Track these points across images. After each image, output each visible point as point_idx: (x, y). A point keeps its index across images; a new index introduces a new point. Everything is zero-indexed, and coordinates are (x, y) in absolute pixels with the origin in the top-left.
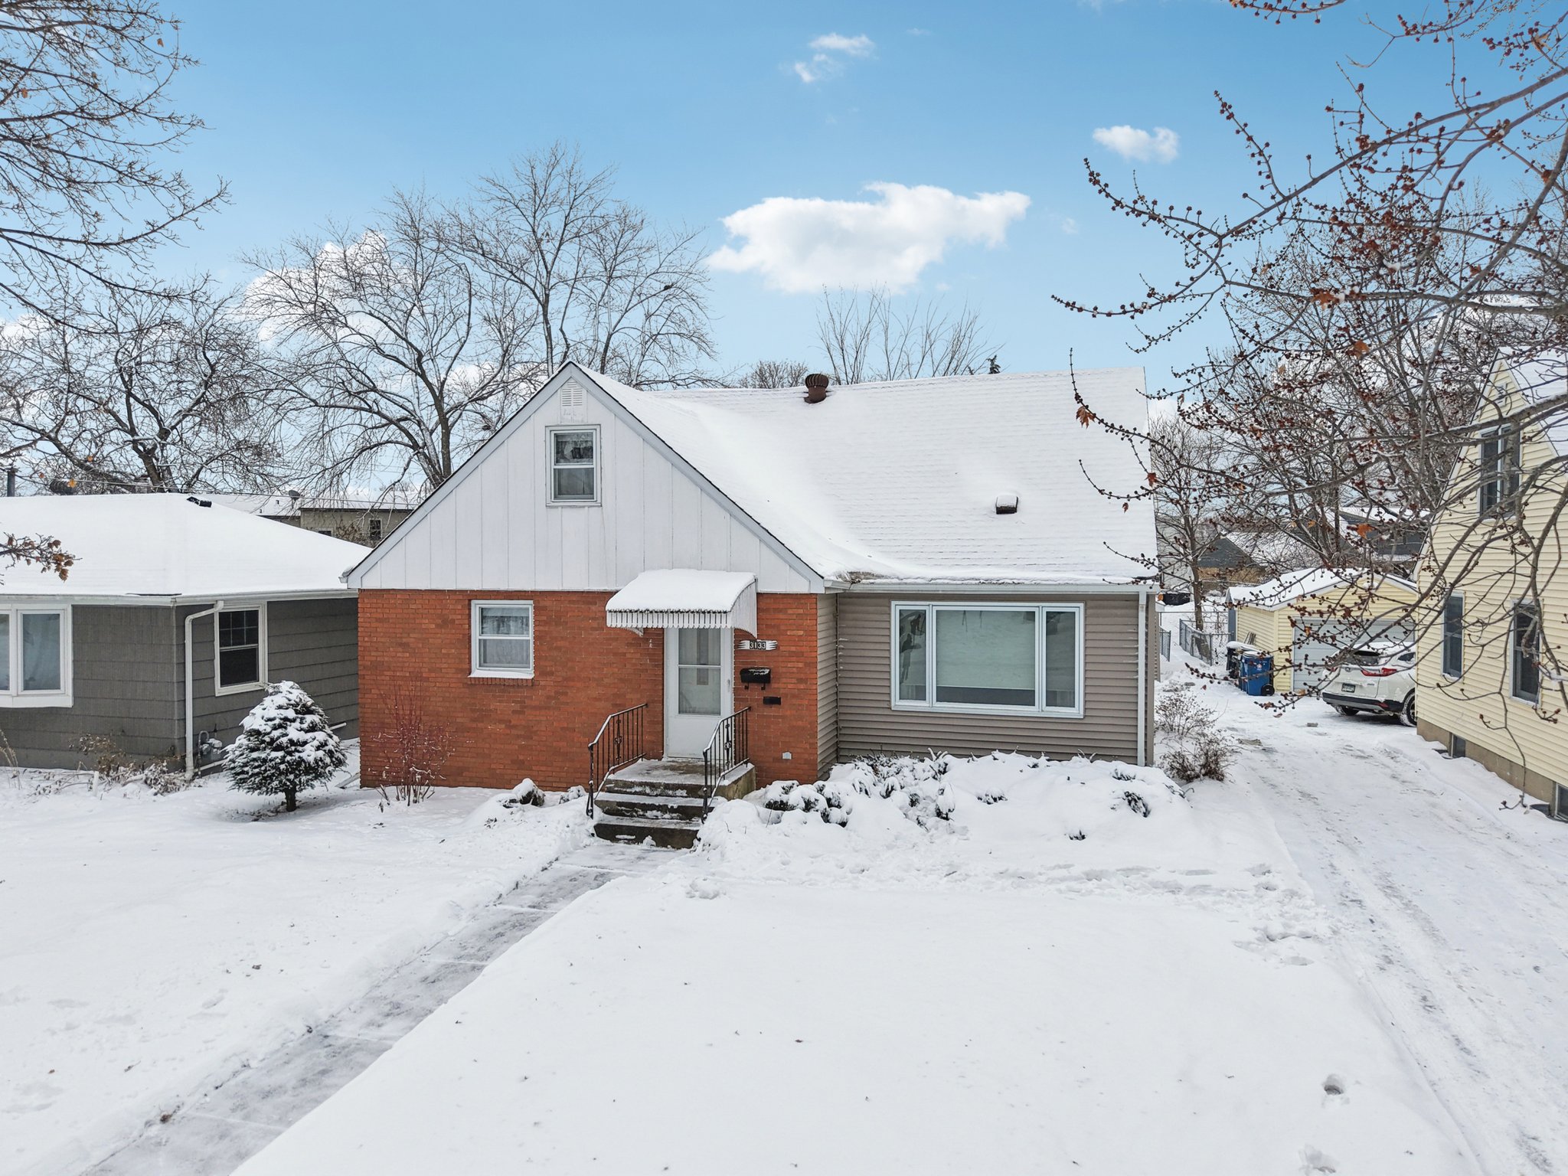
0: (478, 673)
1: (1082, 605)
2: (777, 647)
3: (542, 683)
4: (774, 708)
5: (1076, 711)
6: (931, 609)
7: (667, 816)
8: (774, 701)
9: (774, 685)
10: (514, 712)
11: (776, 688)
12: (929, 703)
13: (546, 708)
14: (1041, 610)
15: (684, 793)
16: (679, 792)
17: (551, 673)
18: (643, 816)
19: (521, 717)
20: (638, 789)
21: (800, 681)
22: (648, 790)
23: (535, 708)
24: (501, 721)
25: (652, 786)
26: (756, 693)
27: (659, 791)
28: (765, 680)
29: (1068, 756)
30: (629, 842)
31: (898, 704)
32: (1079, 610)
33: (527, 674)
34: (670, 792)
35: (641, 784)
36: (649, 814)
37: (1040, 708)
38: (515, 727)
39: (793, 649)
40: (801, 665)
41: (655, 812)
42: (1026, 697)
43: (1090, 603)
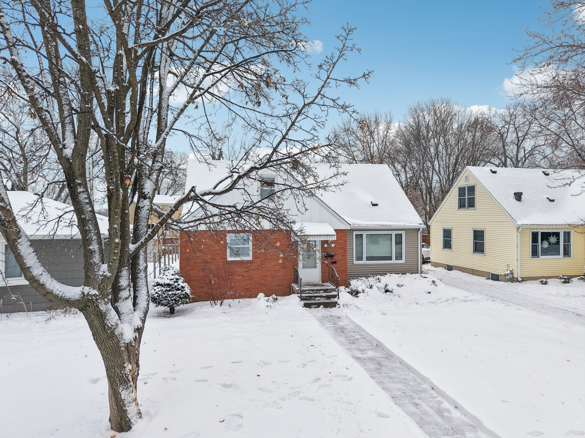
0: (229, 259)
1: (404, 232)
2: (335, 246)
3: (256, 261)
4: (335, 264)
5: (403, 261)
6: (365, 234)
7: (322, 299)
8: (335, 262)
9: (334, 258)
10: (245, 272)
11: (335, 259)
12: (364, 262)
13: (258, 269)
14: (394, 233)
15: (323, 292)
16: (321, 292)
17: (259, 258)
18: (315, 300)
19: (248, 273)
20: (308, 292)
21: (342, 256)
22: (311, 292)
23: (253, 270)
24: (240, 275)
25: (312, 290)
26: (330, 260)
27: (315, 292)
28: (332, 256)
29: (405, 274)
30: (315, 307)
31: (356, 262)
32: (403, 233)
33: (250, 258)
34: (318, 292)
35: (309, 290)
36: (316, 299)
37: (394, 261)
38: (245, 277)
39: (340, 246)
40: (343, 251)
41: (318, 298)
42: (390, 258)
43: (406, 231)
